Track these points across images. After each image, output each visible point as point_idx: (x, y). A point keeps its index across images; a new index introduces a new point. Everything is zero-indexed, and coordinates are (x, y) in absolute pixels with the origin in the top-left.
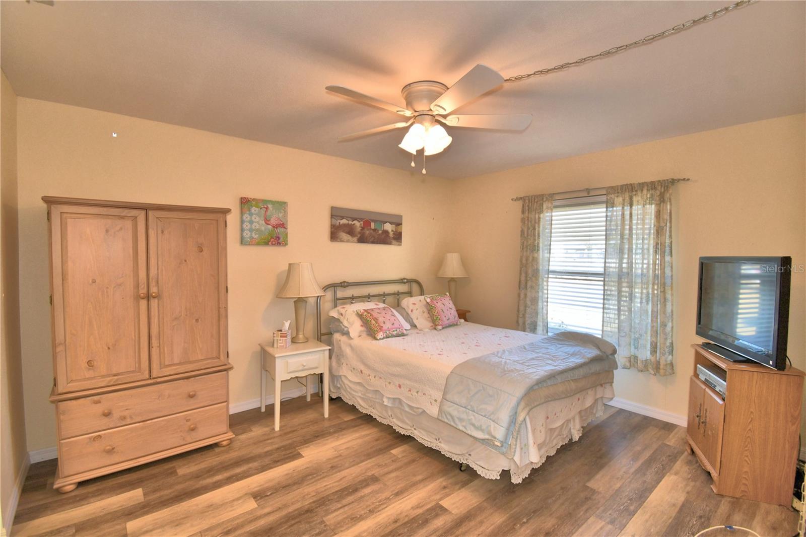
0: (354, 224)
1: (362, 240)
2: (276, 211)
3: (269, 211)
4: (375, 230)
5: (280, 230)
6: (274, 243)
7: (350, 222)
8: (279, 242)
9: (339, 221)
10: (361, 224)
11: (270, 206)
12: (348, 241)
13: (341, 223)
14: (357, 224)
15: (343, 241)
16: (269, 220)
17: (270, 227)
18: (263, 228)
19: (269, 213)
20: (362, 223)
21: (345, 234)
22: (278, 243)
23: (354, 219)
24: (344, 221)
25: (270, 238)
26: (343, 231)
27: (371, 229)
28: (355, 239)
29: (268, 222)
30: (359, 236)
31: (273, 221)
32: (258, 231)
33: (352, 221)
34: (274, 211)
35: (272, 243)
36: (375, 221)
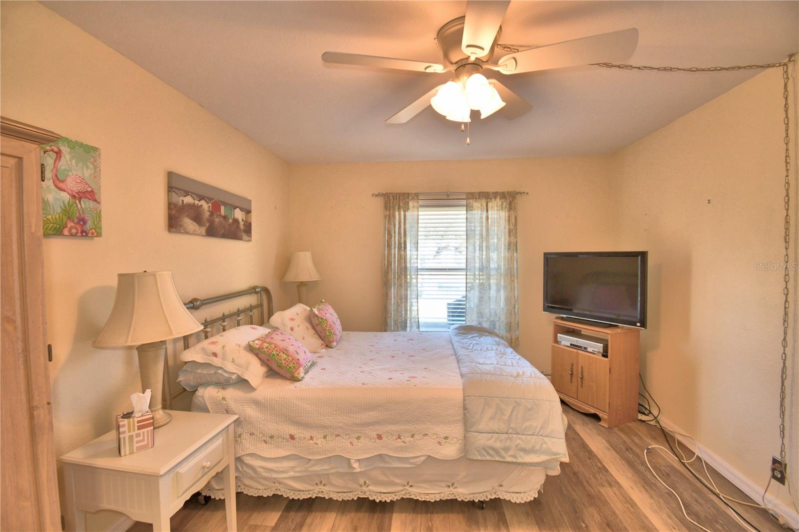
0: (201, 206)
1: (212, 232)
2: (77, 164)
3: (63, 159)
4: (225, 217)
5: (86, 204)
6: (74, 231)
7: (197, 202)
8: (85, 229)
9: (181, 198)
10: (209, 206)
11: (65, 149)
12: (194, 234)
13: (185, 202)
14: (205, 206)
15: (187, 233)
16: (62, 181)
17: (65, 196)
19: (63, 165)
20: (210, 205)
21: (191, 221)
22: (82, 232)
23: (201, 198)
24: (188, 200)
25: (65, 220)
26: (188, 216)
27: (221, 215)
28: (203, 230)
29: (61, 185)
30: (207, 225)
31: (72, 184)
33: (199, 201)
34: (74, 162)
35: (70, 231)
36: (225, 204)
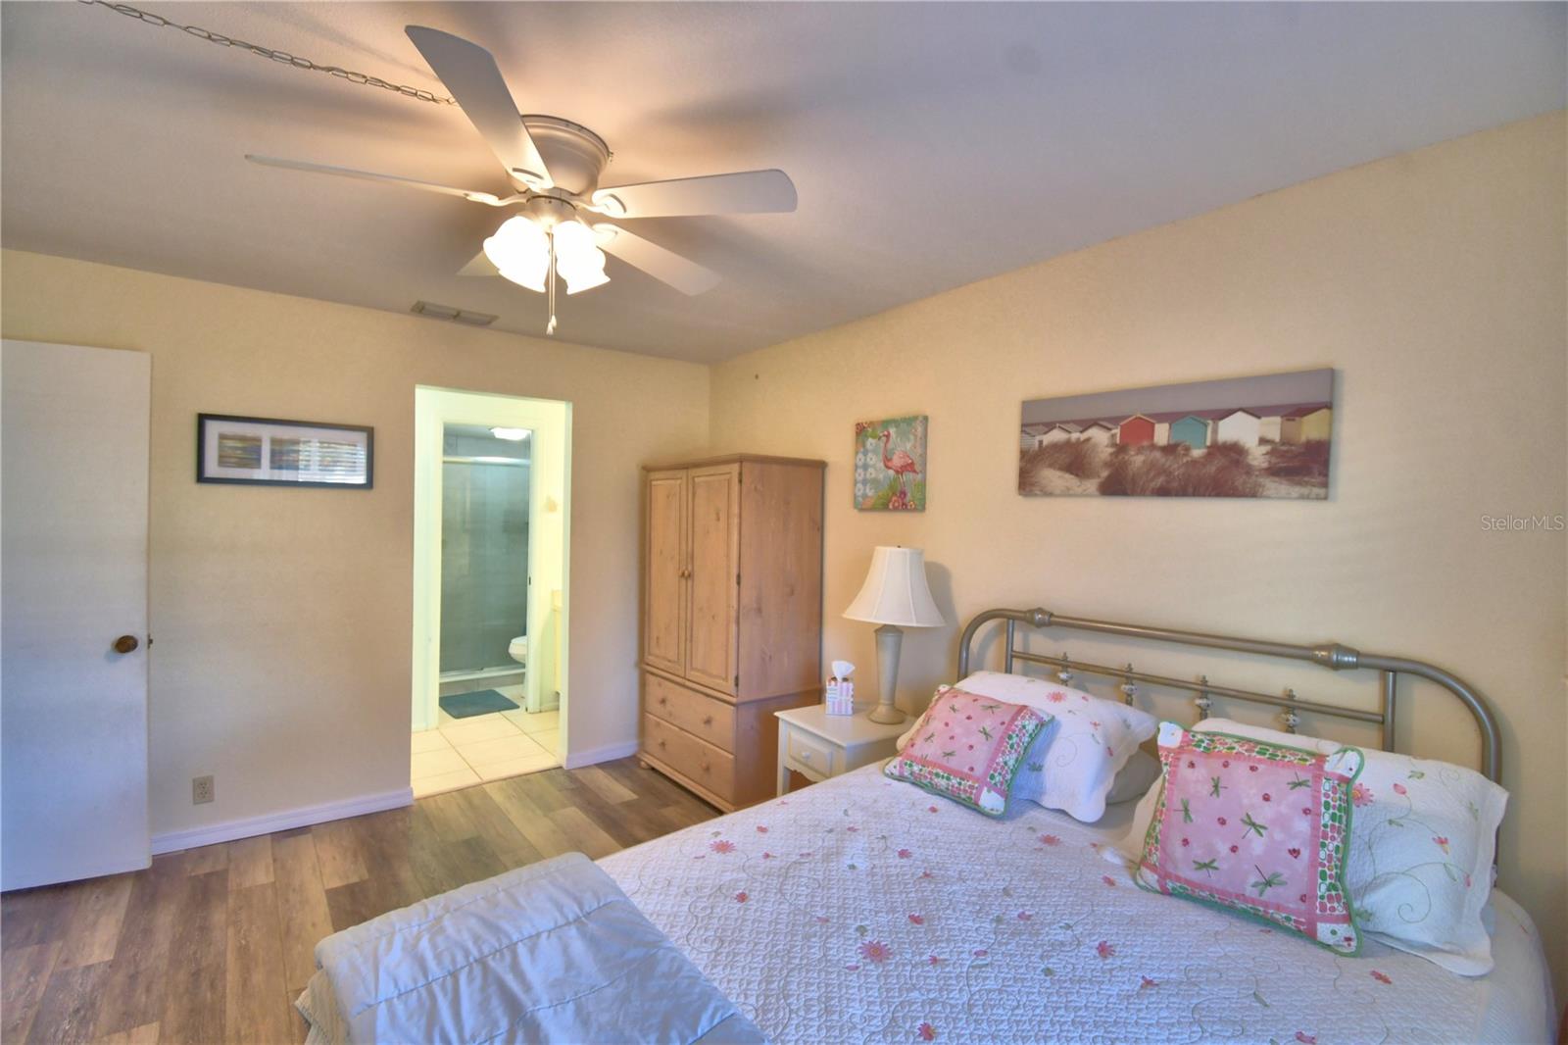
0: (1088, 440)
1: (1117, 485)
2: (904, 439)
4: (1170, 449)
5: (908, 477)
6: (896, 504)
7: (1075, 436)
8: (905, 502)
9: (1038, 438)
10: (1113, 436)
11: (892, 431)
12: (1067, 493)
13: (1045, 443)
14: (1100, 437)
15: (1050, 494)
16: (890, 460)
17: (891, 472)
18: (881, 476)
19: (890, 445)
20: (1117, 431)
21: (1058, 473)
22: (903, 504)
23: (1086, 424)
24: (1056, 436)
25: (890, 494)
26: (1051, 466)
27: (1153, 447)
28: (1092, 485)
29: (890, 464)
30: (1105, 474)
31: (897, 461)
32: (875, 482)
33: (1081, 432)
34: (901, 439)
35: (893, 505)
36: (1171, 418)
